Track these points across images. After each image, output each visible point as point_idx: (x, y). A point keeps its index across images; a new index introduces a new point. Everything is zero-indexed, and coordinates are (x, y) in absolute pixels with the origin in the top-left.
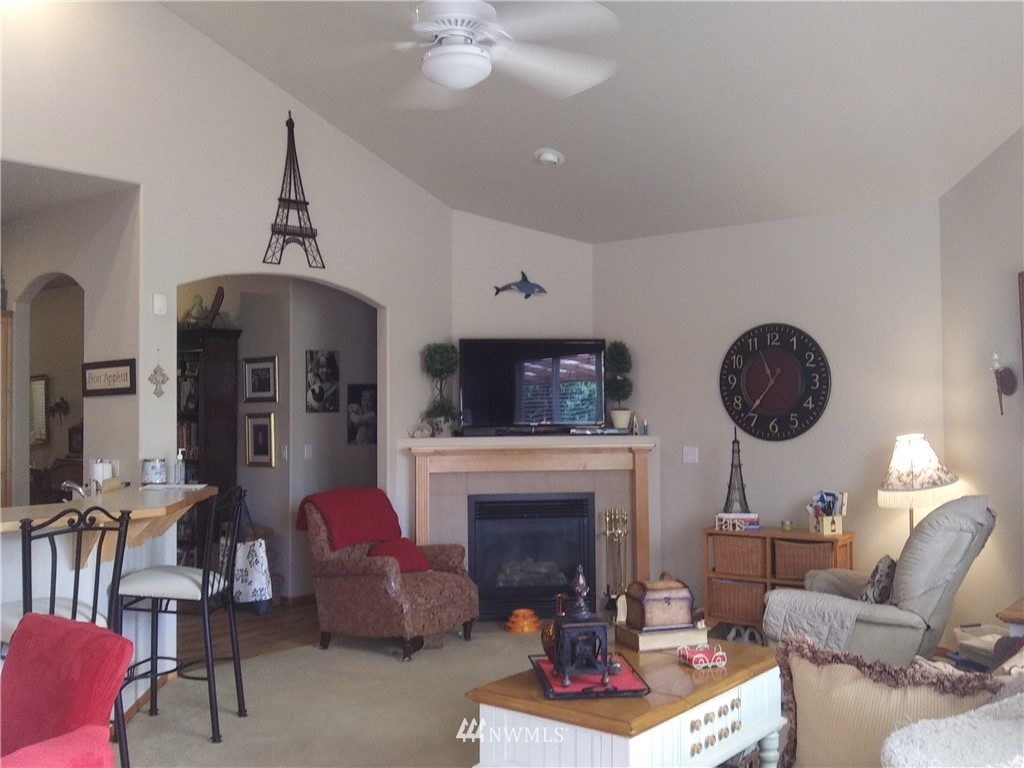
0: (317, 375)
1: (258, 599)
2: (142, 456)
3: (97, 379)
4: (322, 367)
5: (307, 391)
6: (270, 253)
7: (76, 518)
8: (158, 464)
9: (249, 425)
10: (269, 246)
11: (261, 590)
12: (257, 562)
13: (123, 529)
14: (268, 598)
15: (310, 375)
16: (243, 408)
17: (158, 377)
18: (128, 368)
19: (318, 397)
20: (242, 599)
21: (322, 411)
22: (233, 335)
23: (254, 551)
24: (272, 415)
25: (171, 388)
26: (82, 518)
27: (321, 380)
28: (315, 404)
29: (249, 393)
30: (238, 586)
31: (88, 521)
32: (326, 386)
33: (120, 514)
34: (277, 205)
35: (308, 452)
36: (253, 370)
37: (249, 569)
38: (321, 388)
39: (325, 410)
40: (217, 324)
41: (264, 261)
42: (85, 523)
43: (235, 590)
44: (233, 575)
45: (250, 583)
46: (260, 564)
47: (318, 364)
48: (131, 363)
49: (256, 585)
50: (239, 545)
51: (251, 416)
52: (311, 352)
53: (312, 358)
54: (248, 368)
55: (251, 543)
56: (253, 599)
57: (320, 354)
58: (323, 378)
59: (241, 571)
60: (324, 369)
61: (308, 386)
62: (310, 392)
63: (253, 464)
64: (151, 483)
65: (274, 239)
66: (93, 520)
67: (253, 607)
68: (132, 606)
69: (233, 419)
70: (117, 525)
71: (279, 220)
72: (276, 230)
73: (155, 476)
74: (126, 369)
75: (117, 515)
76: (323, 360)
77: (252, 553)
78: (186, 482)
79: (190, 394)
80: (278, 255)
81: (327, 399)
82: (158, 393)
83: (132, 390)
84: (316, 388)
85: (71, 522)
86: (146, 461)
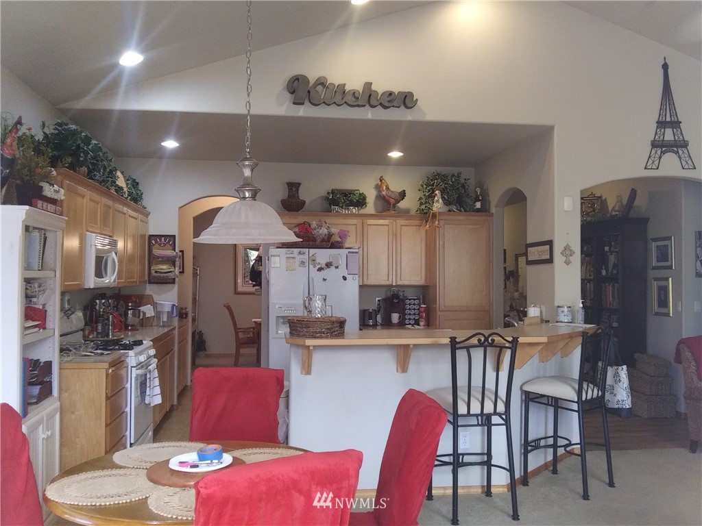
1: (620, 406)
2: (556, 304)
3: (534, 253)
5: (696, 260)
6: (650, 162)
7: (483, 339)
8: (566, 309)
9: (655, 285)
10: (650, 157)
11: (623, 401)
12: (620, 381)
13: (514, 348)
14: (628, 407)
15: (699, 249)
16: (652, 274)
17: (567, 251)
18: (548, 246)
20: (610, 406)
22: (643, 222)
23: (618, 373)
24: (670, 279)
25: (577, 259)
26: (486, 339)
29: (654, 263)
30: (607, 396)
31: (490, 341)
33: (512, 339)
34: (656, 126)
35: (697, 307)
36: (657, 246)
37: (615, 384)
40: (633, 214)
41: (645, 168)
42: (488, 342)
43: (606, 398)
44: (605, 387)
45: (615, 395)
46: (621, 383)
48: (550, 243)
49: (619, 397)
50: (609, 367)
51: (656, 279)
52: (699, 232)
53: (700, 237)
54: (654, 245)
55: (616, 367)
56: (617, 406)
59: (610, 386)
61: (697, 257)
62: (699, 262)
63: (657, 314)
64: (561, 322)
65: (653, 152)
66: (493, 341)
67: (617, 412)
68: (536, 400)
69: (644, 281)
70: (511, 346)
71: (657, 137)
72: (655, 145)
73: (565, 318)
74: (547, 247)
75: (510, 339)
77: (616, 375)
78: (585, 323)
79: (614, 264)
80: (657, 163)
82: (568, 263)
83: (550, 261)
85: (479, 340)
86: (558, 307)
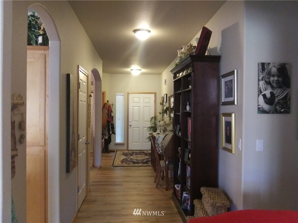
0: (268, 83)
4: (274, 76)
5: (259, 95)
9: (223, 121)
15: (262, 83)
19: (269, 101)
21: (273, 113)
24: (233, 115)
27: (272, 87)
28: (266, 107)
29: (223, 99)
32: (277, 92)
35: (259, 145)
36: (226, 82)
38: (272, 93)
39: (276, 112)
47: (269, 74)
51: (224, 115)
52: (263, 64)
53: (263, 69)
54: (223, 81)
57: (271, 66)
58: (274, 85)
60: (276, 78)
61: (260, 92)
62: (261, 97)
63: (225, 149)
76: (274, 70)
81: (278, 103)
84: (268, 93)
